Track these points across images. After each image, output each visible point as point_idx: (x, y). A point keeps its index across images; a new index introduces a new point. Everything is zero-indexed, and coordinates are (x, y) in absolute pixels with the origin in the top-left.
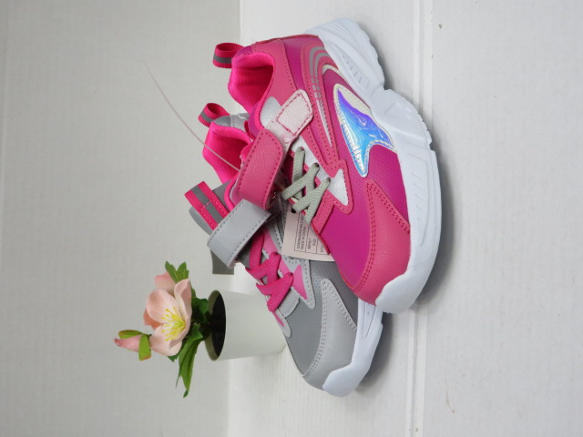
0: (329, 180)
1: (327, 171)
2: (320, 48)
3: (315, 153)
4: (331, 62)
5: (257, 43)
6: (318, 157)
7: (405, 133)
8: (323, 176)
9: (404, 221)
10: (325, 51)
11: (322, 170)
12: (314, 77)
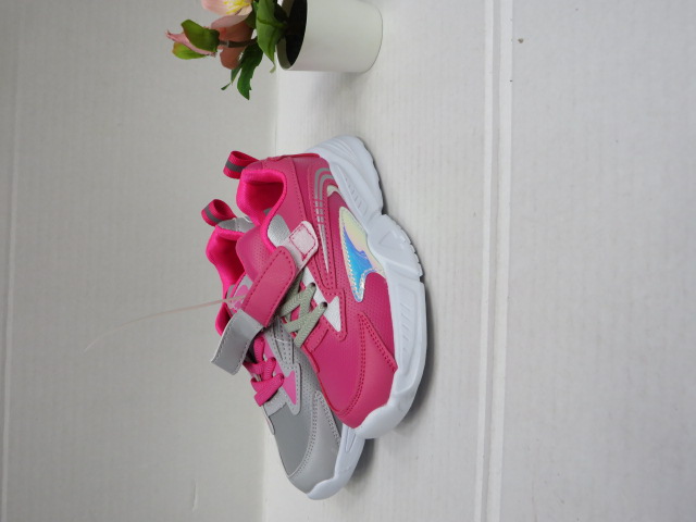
0: (325, 305)
1: (325, 294)
2: (325, 169)
3: (314, 274)
4: (333, 183)
5: (269, 159)
6: (316, 278)
7: (396, 263)
8: (319, 298)
9: (390, 357)
10: (330, 173)
11: (318, 292)
12: (318, 200)
